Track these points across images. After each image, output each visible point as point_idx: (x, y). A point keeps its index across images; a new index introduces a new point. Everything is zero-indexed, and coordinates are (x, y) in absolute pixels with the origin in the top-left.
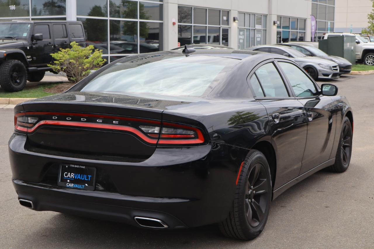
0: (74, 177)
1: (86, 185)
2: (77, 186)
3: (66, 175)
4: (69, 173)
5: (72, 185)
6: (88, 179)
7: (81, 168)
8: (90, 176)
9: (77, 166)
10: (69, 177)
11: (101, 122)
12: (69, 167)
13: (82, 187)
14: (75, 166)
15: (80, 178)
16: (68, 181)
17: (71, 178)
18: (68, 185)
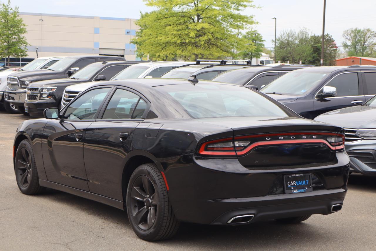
0: (296, 184)
1: (306, 188)
2: (300, 190)
3: (290, 184)
4: (292, 182)
5: (296, 191)
6: (307, 183)
7: (300, 176)
8: (307, 181)
9: (298, 175)
10: (292, 185)
11: (305, 137)
12: (291, 177)
13: (304, 190)
14: (296, 175)
15: (300, 183)
16: (292, 188)
17: (294, 186)
18: (294, 191)
